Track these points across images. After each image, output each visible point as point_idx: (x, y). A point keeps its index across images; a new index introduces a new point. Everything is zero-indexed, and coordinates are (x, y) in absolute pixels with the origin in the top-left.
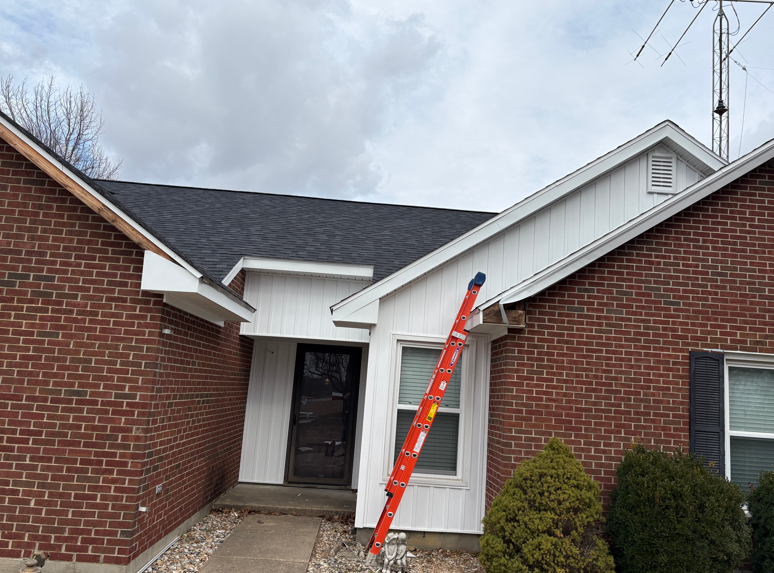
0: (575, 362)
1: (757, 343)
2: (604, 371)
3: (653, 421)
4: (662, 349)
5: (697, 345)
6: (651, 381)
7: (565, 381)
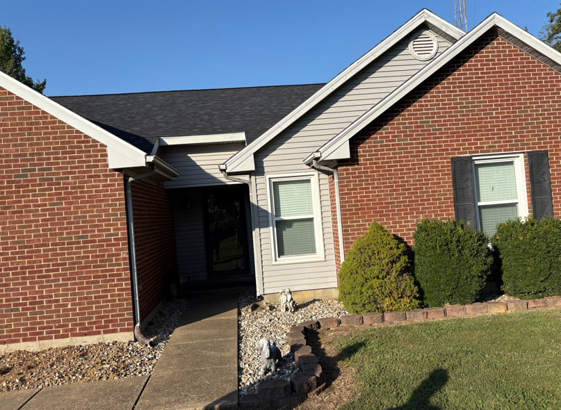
0: (382, 175)
1: (490, 147)
2: (400, 178)
3: (432, 204)
4: (434, 159)
5: (454, 154)
6: (429, 180)
7: (377, 188)
